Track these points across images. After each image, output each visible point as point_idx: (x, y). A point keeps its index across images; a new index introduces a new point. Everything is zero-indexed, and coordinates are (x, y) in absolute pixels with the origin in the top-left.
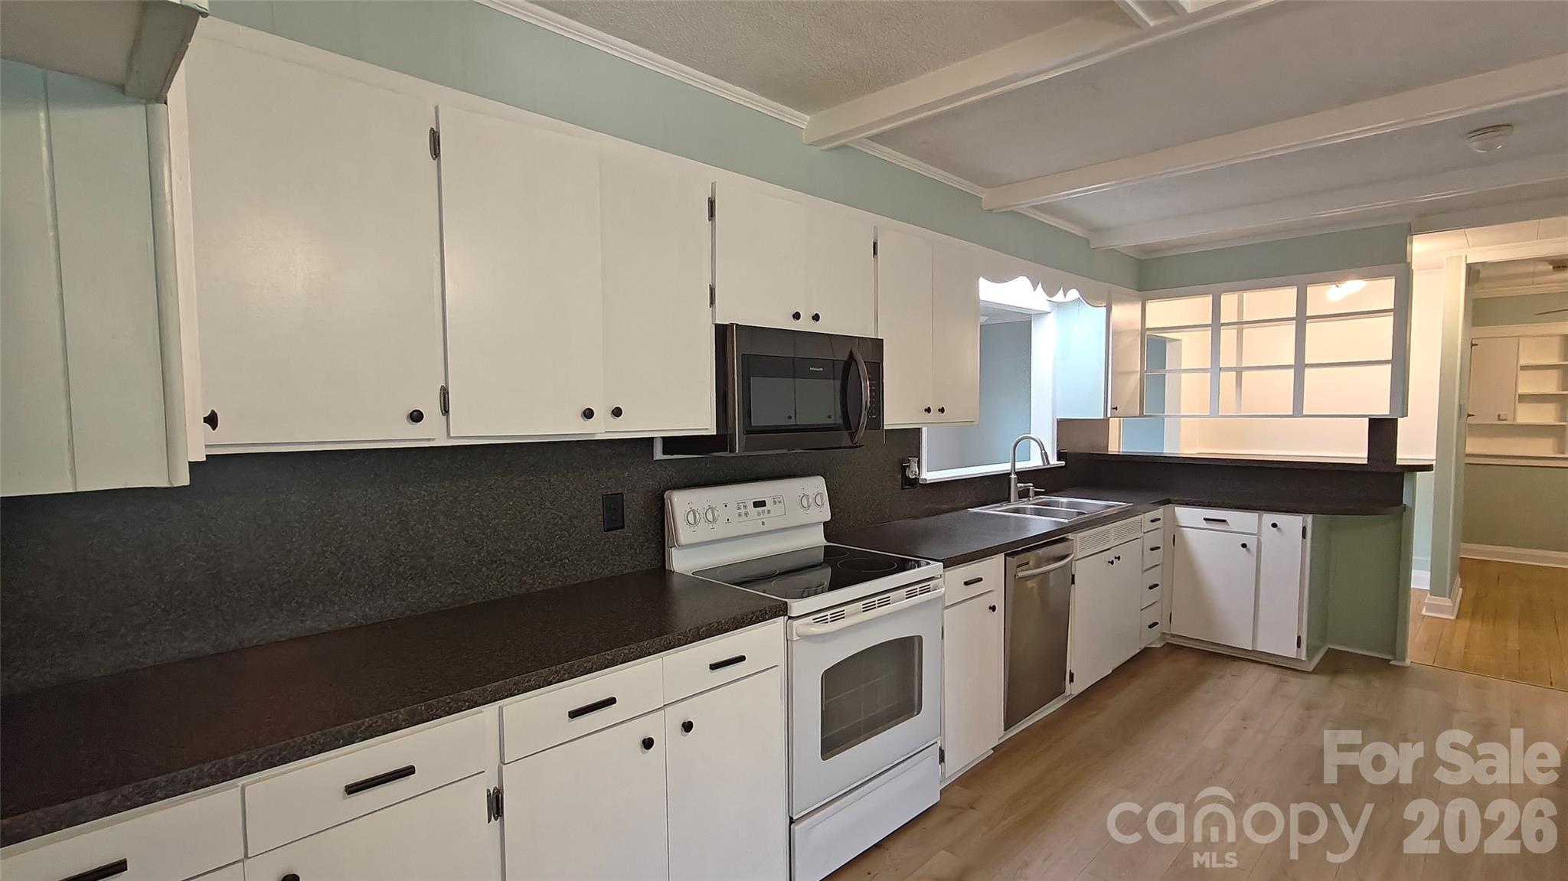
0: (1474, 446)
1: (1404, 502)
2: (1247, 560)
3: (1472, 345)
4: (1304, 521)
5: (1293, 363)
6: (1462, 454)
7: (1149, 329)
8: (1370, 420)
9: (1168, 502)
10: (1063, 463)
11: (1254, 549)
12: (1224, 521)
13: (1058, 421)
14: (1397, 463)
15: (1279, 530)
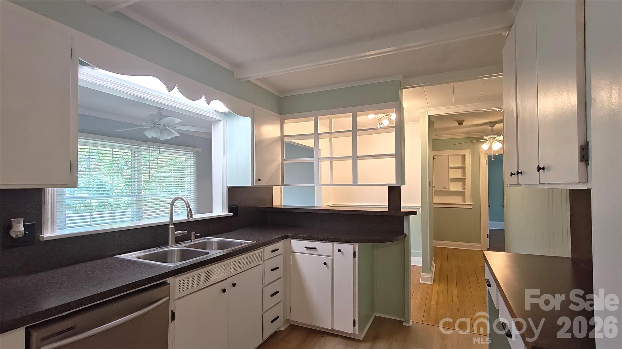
0: (437, 200)
1: (405, 233)
2: (326, 272)
3: (434, 158)
4: (354, 248)
5: (352, 155)
6: (431, 203)
7: (285, 136)
8: (388, 186)
9: (287, 237)
10: (231, 214)
11: (330, 265)
12: (315, 248)
13: (228, 188)
14: (402, 210)
15: (342, 253)
